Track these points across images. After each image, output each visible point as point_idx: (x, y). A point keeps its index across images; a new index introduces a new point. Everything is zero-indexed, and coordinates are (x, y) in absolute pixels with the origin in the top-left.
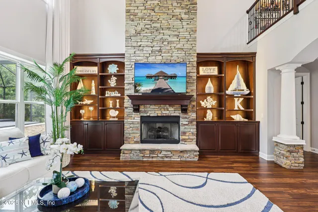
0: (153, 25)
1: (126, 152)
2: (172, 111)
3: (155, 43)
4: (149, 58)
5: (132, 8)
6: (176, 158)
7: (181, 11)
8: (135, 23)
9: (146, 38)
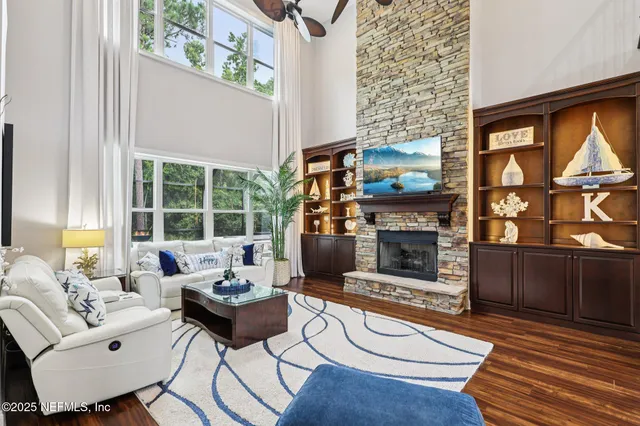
0: (392, 84)
1: (350, 281)
2: (424, 223)
3: (396, 112)
4: (388, 138)
5: (364, 67)
6: (418, 304)
7: (437, 43)
8: (369, 88)
9: (382, 106)
